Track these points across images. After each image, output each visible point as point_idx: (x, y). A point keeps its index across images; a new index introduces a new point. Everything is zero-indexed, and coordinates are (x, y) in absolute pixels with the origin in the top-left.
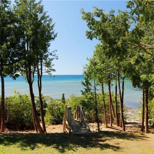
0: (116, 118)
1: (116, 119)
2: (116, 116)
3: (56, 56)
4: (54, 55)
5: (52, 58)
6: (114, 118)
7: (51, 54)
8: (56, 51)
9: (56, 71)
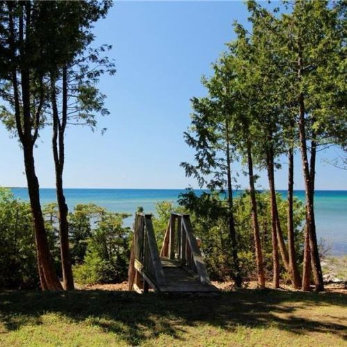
0: (291, 263)
1: (289, 266)
2: (290, 257)
3: (108, 64)
4: (103, 61)
5: (98, 69)
6: (285, 264)
7: (93, 58)
8: (110, 47)
9: (109, 113)
